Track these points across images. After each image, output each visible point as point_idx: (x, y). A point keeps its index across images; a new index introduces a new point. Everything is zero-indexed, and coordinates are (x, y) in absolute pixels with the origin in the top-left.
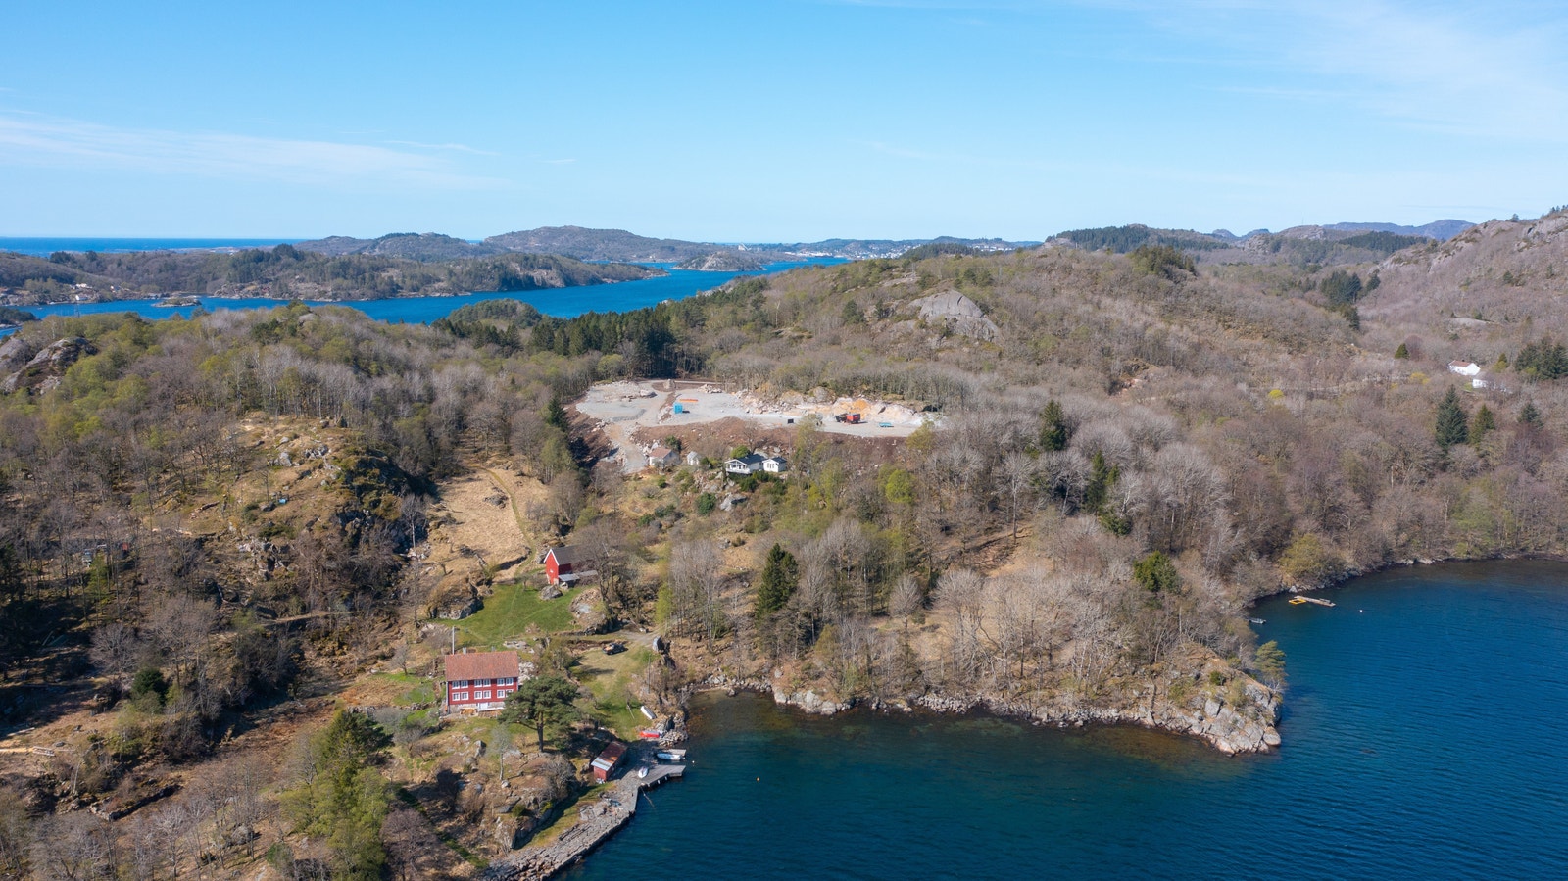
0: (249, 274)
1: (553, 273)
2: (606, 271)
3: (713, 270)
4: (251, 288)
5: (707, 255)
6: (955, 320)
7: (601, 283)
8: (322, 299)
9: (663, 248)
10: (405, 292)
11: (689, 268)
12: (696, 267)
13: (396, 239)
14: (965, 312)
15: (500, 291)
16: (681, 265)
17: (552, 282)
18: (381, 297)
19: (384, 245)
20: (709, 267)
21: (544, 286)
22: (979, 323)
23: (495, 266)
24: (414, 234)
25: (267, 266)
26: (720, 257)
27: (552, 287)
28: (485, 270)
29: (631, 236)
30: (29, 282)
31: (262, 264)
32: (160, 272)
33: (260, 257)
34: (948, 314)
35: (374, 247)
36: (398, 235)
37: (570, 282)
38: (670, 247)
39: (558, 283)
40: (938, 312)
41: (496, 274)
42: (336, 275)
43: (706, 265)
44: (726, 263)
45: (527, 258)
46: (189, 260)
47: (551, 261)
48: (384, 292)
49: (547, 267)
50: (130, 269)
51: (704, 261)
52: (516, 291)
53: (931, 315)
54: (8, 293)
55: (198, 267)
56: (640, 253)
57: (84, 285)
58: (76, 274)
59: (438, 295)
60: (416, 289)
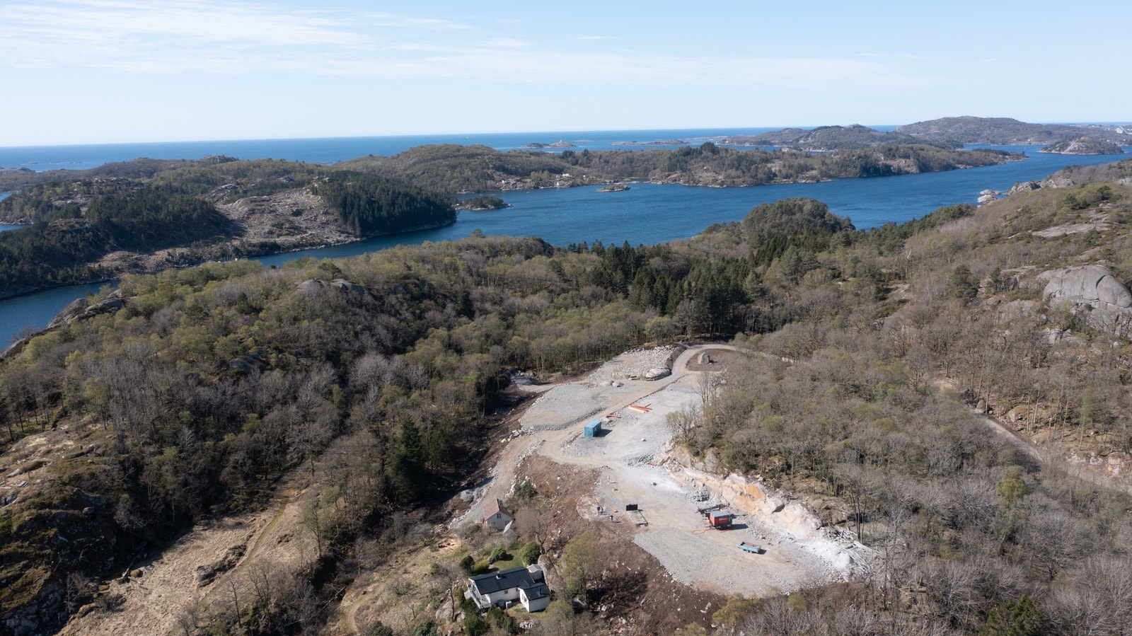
0: (675, 165)
1: (911, 161)
2: (962, 159)
3: (1073, 153)
4: (675, 176)
5: (1071, 140)
6: (1090, 308)
7: (954, 168)
8: (713, 185)
9: (1041, 133)
10: (778, 180)
11: (1053, 152)
12: (1060, 150)
13: (824, 130)
14: (1106, 297)
15: (861, 177)
16: (1046, 148)
17: (908, 169)
18: (758, 184)
19: (815, 135)
20: (1071, 151)
21: (900, 172)
22: (1124, 315)
23: (860, 157)
24: (838, 127)
25: (692, 159)
26: (1083, 142)
27: (907, 173)
28: (850, 160)
29: (1015, 123)
30: (533, 173)
31: (688, 158)
32: (623, 163)
33: (689, 152)
34: (1081, 297)
35: (808, 136)
36: (826, 127)
37: (924, 168)
38: (1047, 132)
39: (914, 169)
40: (1068, 293)
41: (858, 163)
42: (731, 166)
43: (1069, 148)
44: (1088, 147)
45: (890, 150)
46: (643, 155)
47: (911, 152)
48: (762, 180)
49: (906, 157)
50: (605, 161)
51: (1068, 145)
52: (874, 177)
53: (1058, 295)
54: (518, 181)
55: (647, 160)
56: (1020, 137)
57: (567, 175)
58: (564, 167)
59: (804, 181)
60: (787, 177)
